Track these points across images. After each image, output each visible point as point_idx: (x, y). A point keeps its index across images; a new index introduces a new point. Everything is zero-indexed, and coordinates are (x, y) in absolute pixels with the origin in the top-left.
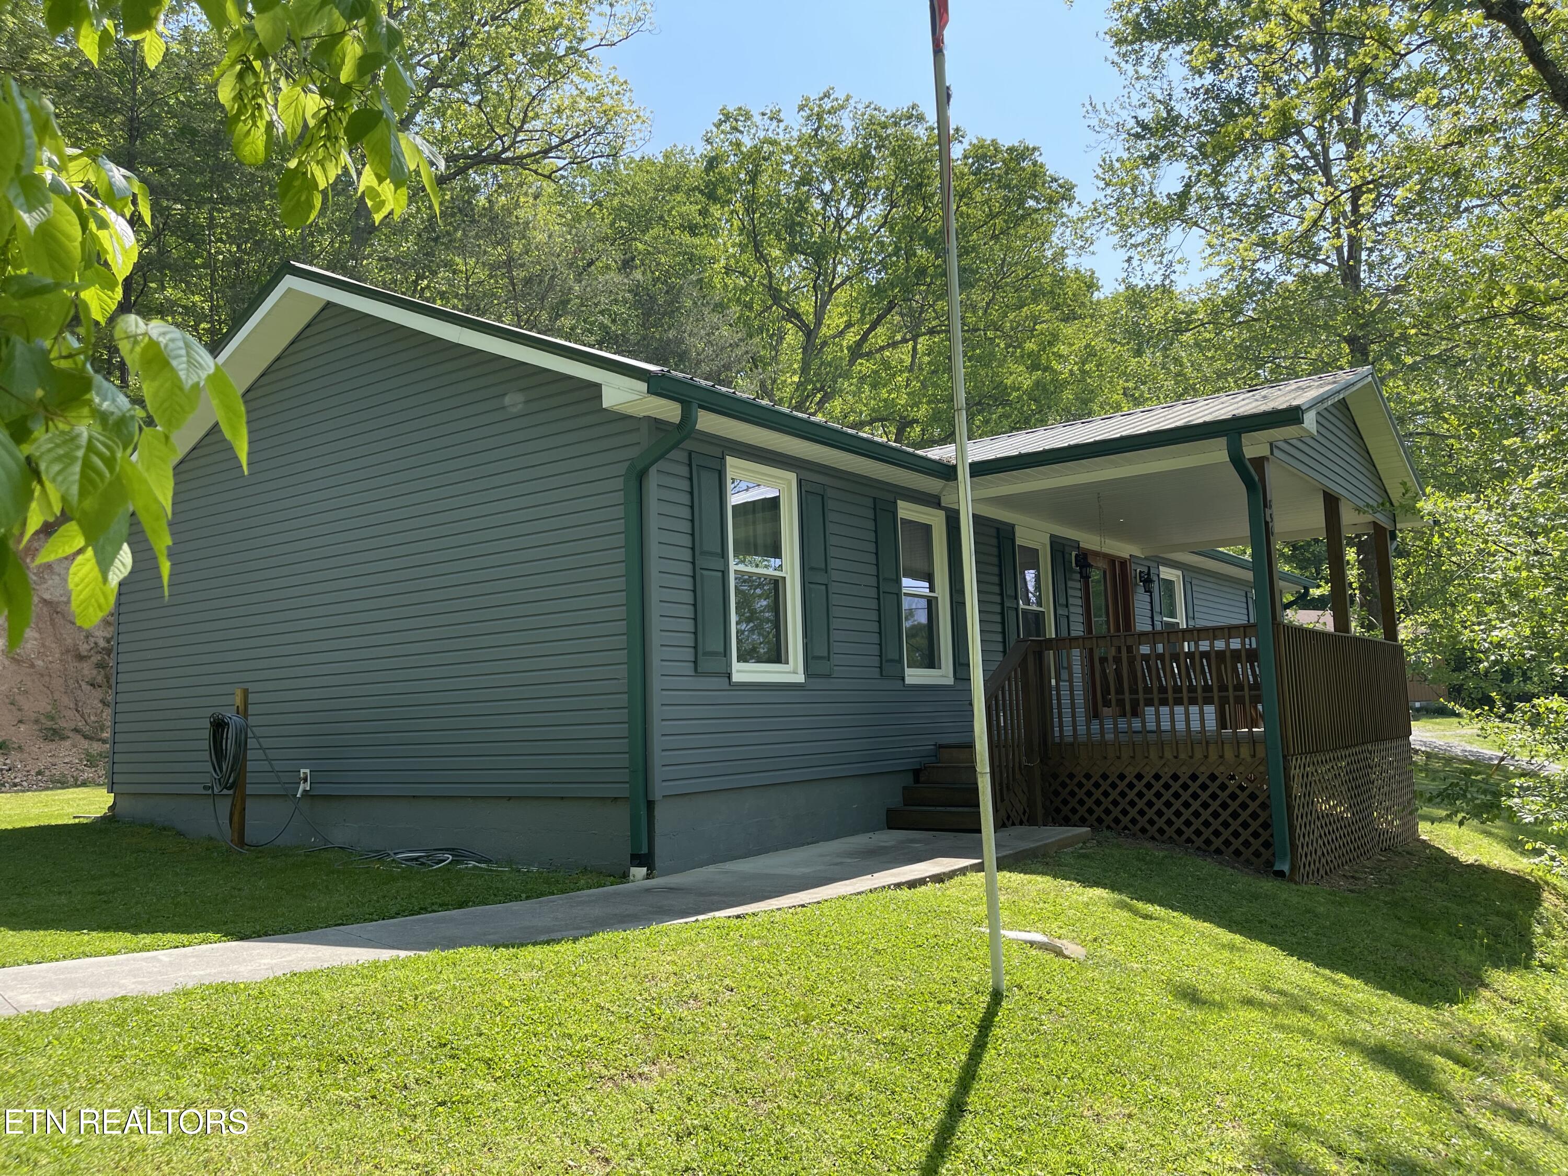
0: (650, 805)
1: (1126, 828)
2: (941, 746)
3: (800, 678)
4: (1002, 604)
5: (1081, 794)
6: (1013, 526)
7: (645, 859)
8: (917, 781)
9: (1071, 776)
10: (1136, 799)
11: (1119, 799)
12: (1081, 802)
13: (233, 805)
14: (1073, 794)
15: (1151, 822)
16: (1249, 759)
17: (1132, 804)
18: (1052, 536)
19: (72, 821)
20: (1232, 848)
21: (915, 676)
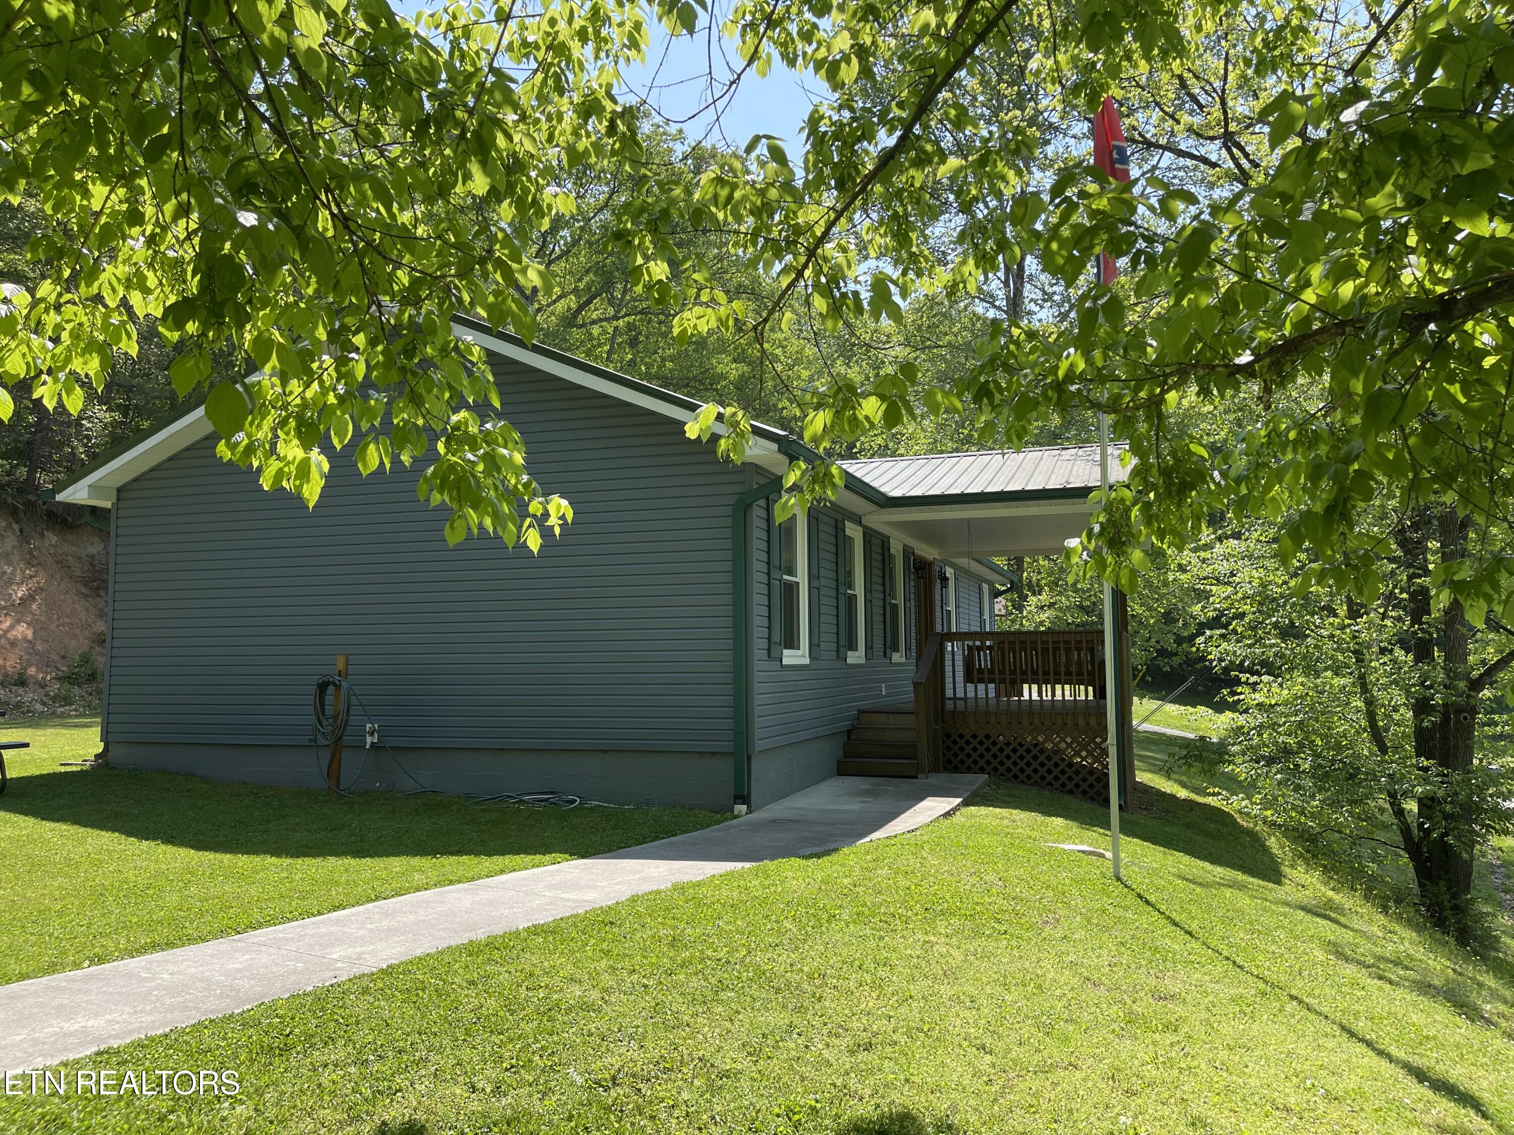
0: (749, 758)
1: (1002, 774)
2: (861, 712)
3: (806, 661)
4: (884, 600)
5: (968, 749)
6: (888, 538)
7: (744, 799)
8: (849, 738)
9: (961, 736)
10: (1011, 754)
11: (998, 753)
12: (968, 756)
13: (333, 757)
14: (962, 749)
15: (1022, 770)
16: (1096, 726)
17: (1008, 757)
18: (905, 545)
19: (63, 769)
20: (1081, 789)
21: (850, 657)
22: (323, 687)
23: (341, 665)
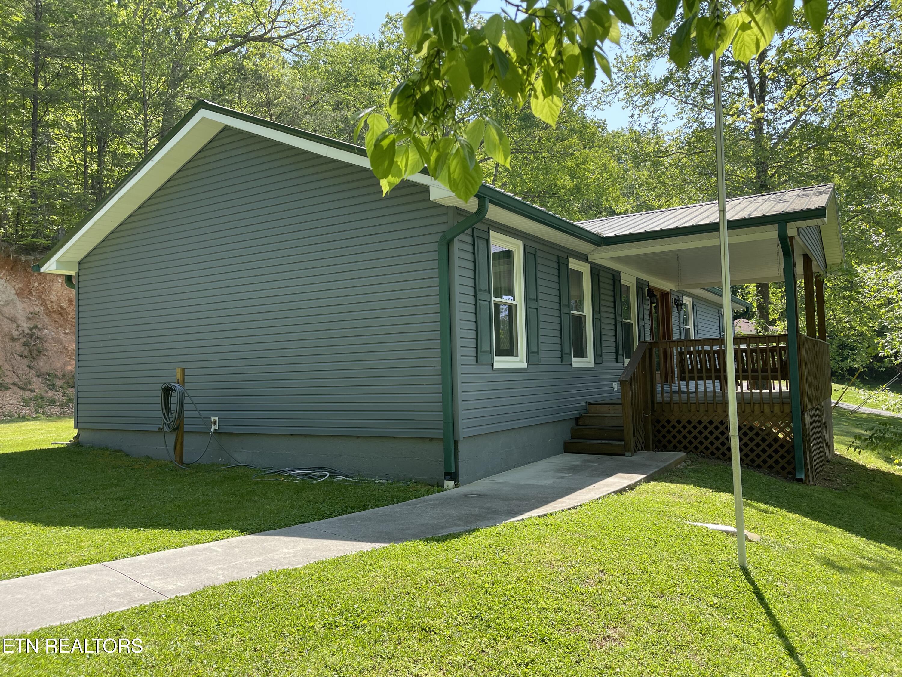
0: (456, 443)
1: (702, 452)
2: (588, 404)
3: (525, 365)
4: (615, 319)
5: (674, 432)
6: (620, 273)
7: (453, 476)
8: (577, 424)
9: (668, 422)
10: (709, 436)
11: (698, 435)
12: (674, 437)
13: (177, 440)
14: (669, 432)
15: (718, 449)
16: (779, 413)
17: (706, 438)
18: (637, 278)
19: (53, 446)
20: (768, 465)
21: (577, 362)
22: (167, 391)
23: (179, 376)
